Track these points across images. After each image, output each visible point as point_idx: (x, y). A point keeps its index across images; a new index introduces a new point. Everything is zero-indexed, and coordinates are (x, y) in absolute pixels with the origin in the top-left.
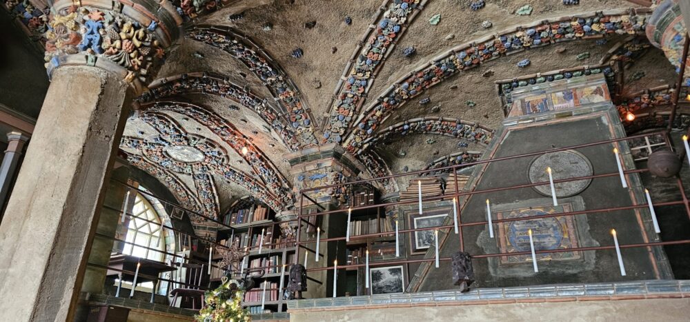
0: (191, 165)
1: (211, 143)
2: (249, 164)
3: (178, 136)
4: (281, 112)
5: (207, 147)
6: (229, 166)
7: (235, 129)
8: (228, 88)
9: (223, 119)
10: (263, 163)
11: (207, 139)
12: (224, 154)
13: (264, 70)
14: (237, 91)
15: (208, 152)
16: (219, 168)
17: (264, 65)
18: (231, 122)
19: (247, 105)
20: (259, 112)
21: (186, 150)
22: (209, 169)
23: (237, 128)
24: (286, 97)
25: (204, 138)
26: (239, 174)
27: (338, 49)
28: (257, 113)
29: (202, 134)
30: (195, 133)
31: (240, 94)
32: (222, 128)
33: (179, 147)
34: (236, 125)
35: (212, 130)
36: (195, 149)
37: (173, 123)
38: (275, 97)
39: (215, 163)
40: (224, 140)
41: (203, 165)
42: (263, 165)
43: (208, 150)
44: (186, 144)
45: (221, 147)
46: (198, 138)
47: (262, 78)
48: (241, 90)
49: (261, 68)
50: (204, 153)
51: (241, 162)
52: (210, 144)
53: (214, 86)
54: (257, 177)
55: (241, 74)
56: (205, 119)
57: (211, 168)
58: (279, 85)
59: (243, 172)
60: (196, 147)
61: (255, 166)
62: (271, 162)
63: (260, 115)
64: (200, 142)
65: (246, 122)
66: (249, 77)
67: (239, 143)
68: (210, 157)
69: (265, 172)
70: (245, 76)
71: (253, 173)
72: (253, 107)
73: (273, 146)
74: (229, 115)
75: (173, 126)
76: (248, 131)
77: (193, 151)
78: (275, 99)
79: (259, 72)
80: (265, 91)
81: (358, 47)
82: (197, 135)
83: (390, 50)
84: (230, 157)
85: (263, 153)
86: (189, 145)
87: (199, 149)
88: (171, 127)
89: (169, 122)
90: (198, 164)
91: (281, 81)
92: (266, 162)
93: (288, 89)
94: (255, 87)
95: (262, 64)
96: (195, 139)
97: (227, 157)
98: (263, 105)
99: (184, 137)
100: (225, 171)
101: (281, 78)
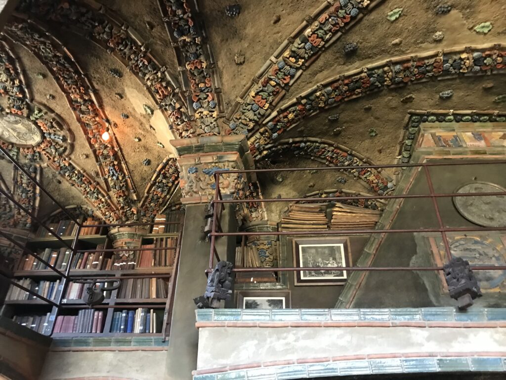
0: (18, 149)
1: (60, 122)
2: (97, 161)
3: (19, 99)
4: (180, 88)
5: (52, 127)
6: (70, 159)
7: (101, 106)
8: (123, 40)
9: (93, 87)
10: (116, 163)
11: (57, 115)
12: (69, 141)
13: (182, 23)
14: (131, 48)
15: (50, 134)
16: (56, 159)
17: (185, 17)
18: (103, 95)
19: (136, 71)
20: (149, 83)
21: (19, 126)
22: (41, 158)
23: (105, 104)
24: (196, 68)
25: (52, 111)
26: (79, 172)
27: (282, 20)
28: (145, 84)
29: (52, 105)
30: (45, 101)
31: (135, 53)
32: (85, 101)
33: (12, 118)
34: (106, 100)
35: (71, 101)
36: (33, 126)
37: (22, 77)
38: (180, 65)
39: (53, 151)
40: (79, 120)
41: (34, 152)
42: (114, 165)
43: (51, 131)
44: (25, 115)
45: (70, 130)
46: (45, 110)
47: (175, 34)
48: (138, 47)
49: (180, 19)
50: (43, 134)
51: (87, 156)
52: (58, 123)
53: (107, 30)
54: (101, 180)
55: (149, 23)
56: (69, 82)
57: (45, 158)
58: (193, 50)
59: (85, 171)
60: (36, 124)
61: (104, 164)
62: (126, 163)
63: (149, 89)
64: (46, 117)
65: (122, 97)
66: (156, 31)
67: (97, 128)
68: (49, 142)
69: (113, 175)
70: (152, 27)
71: (97, 174)
72: (145, 75)
73: (140, 140)
74: (103, 84)
75: (20, 81)
76: (117, 113)
77: (30, 130)
78: (179, 69)
79: (175, 24)
80: (170, 54)
81: (305, 23)
82: (45, 106)
83: (334, 39)
84: (77, 147)
85: (121, 150)
86: (28, 117)
87: (39, 127)
88: (17, 82)
89: (17, 74)
90: (28, 149)
91: (197, 45)
92: (120, 163)
93: (202, 58)
94: (159, 47)
95: (184, 13)
96: (40, 111)
97: (72, 146)
98: (159, 74)
99: (27, 103)
100: (62, 165)
101: (198, 40)
